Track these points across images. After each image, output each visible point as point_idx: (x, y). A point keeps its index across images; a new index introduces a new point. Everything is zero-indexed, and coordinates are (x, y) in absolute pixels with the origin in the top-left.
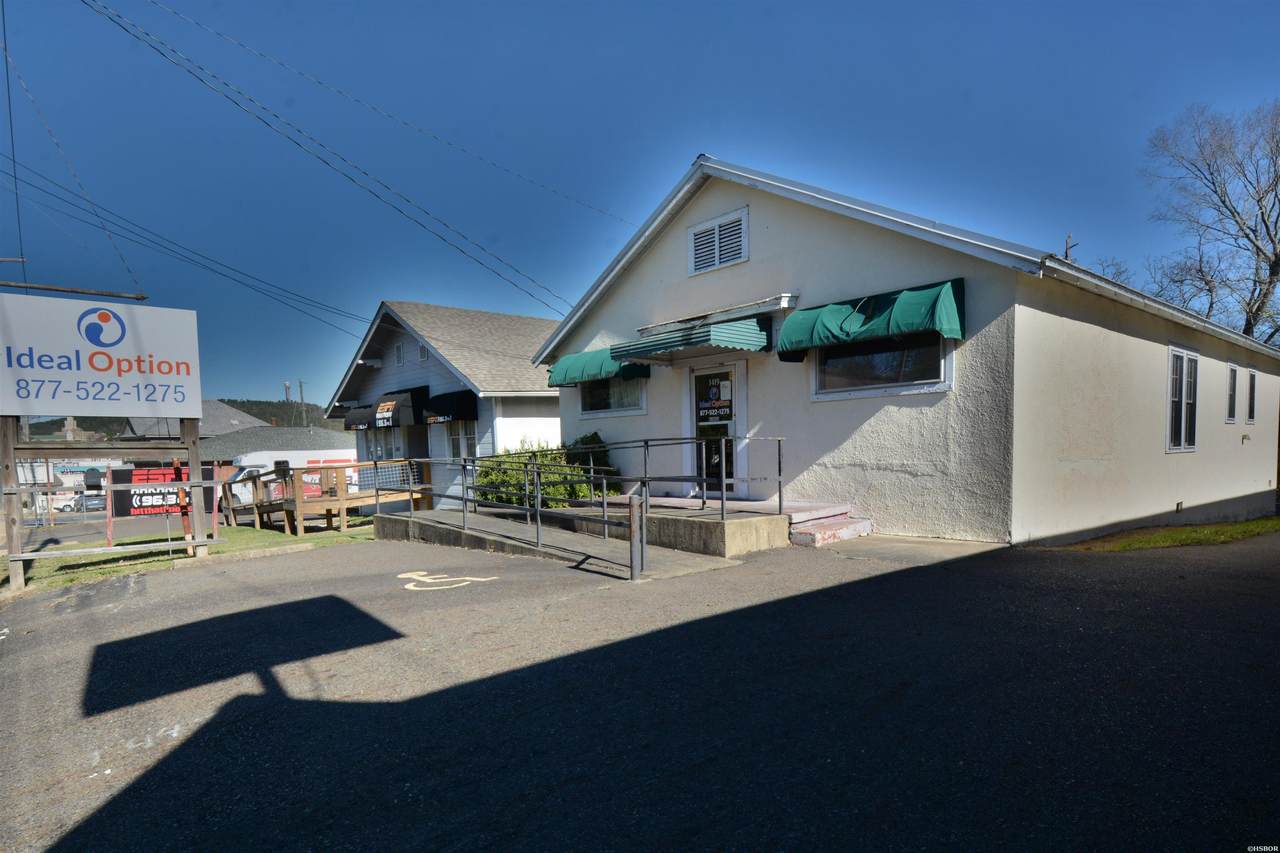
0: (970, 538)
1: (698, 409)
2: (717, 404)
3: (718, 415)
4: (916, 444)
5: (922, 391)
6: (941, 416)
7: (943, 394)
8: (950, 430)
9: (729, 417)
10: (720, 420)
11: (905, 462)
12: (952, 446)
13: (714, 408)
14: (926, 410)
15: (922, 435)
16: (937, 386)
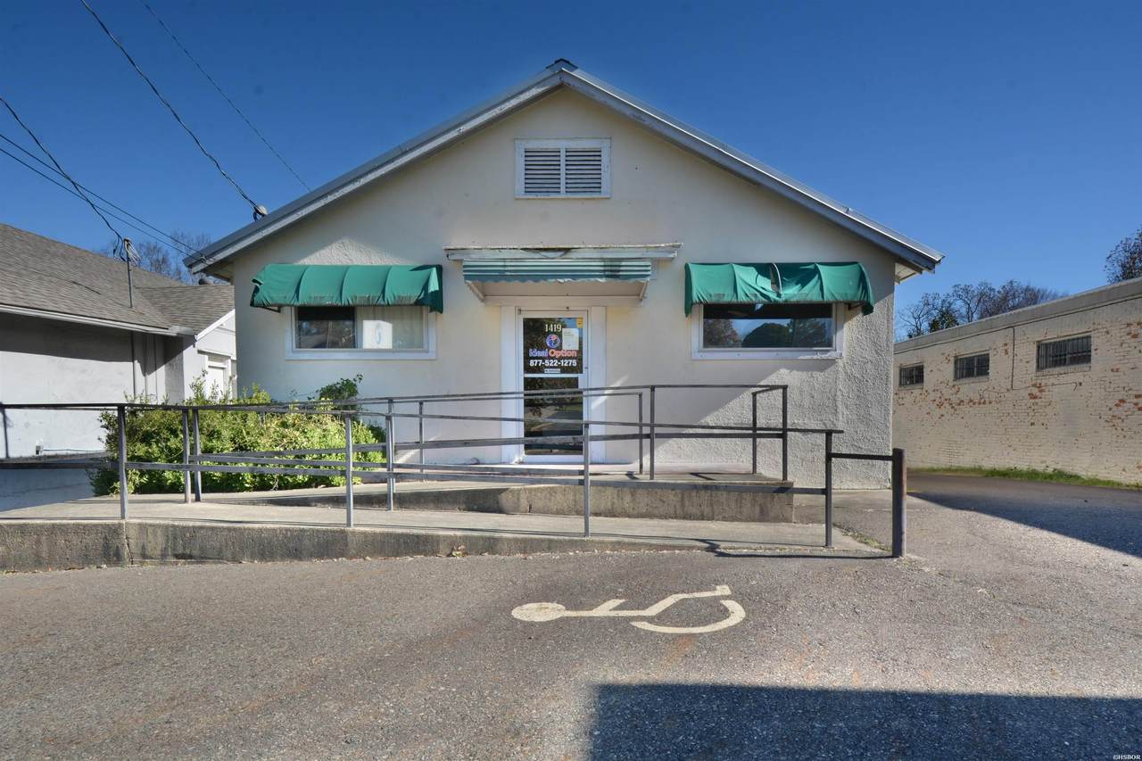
0: (856, 487)
1: (527, 358)
2: (557, 354)
3: (559, 366)
4: (806, 406)
5: (815, 357)
6: (831, 381)
7: (832, 362)
8: (839, 393)
9: (579, 369)
10: (562, 372)
11: (796, 421)
12: (841, 407)
13: (553, 358)
14: (817, 374)
15: (813, 397)
16: (829, 354)
